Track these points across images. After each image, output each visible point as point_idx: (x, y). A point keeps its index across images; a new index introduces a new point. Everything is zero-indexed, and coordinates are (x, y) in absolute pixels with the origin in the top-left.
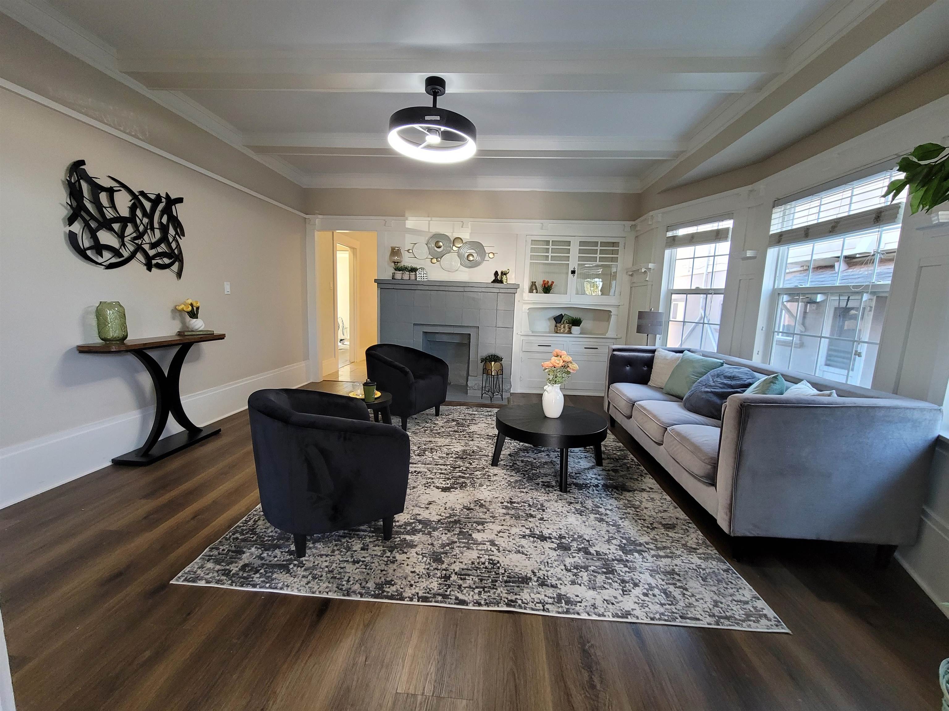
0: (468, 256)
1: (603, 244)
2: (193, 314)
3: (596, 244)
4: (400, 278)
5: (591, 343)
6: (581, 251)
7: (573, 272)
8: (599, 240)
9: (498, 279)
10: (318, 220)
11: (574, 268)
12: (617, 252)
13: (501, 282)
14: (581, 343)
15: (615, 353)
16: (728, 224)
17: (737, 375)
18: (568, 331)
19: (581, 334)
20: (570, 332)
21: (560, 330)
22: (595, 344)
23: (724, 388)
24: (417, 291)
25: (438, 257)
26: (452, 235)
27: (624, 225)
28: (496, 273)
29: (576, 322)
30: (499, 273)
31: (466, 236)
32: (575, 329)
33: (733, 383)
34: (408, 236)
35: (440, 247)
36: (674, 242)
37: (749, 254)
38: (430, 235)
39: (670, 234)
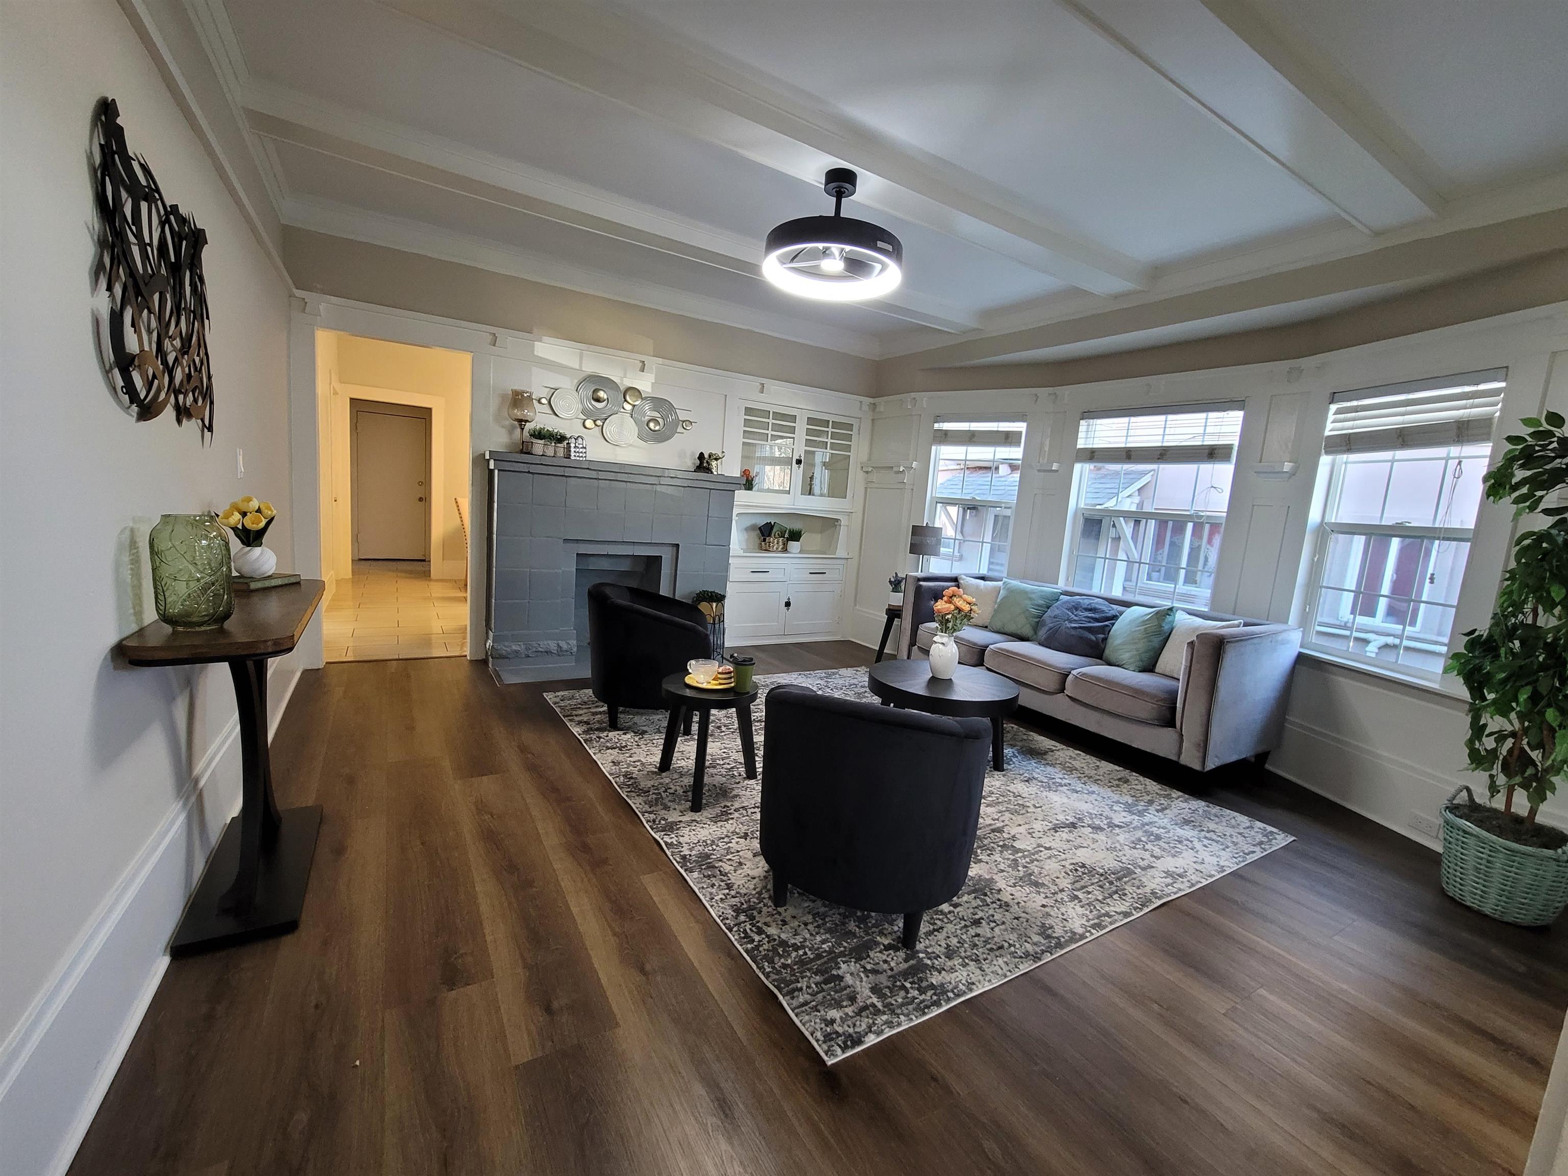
0: (649, 421)
1: (836, 425)
2: (251, 538)
3: (826, 423)
4: (541, 454)
5: (817, 565)
6: (809, 432)
7: (799, 462)
8: (831, 418)
9: (703, 464)
10: (325, 305)
11: (800, 456)
12: (849, 438)
13: (708, 470)
14: (804, 566)
15: (921, 583)
16: (1020, 427)
17: (1097, 606)
18: (782, 548)
19: (800, 552)
20: (785, 550)
21: (773, 546)
22: (821, 566)
23: (1090, 622)
24: (573, 479)
25: (601, 419)
26: (622, 380)
27: (861, 402)
28: (701, 456)
29: (795, 536)
30: (706, 456)
31: (645, 384)
32: (794, 546)
33: (1096, 616)
34: (535, 370)
35: (598, 400)
36: (946, 438)
37: (1055, 467)
38: (582, 376)
39: (936, 426)
